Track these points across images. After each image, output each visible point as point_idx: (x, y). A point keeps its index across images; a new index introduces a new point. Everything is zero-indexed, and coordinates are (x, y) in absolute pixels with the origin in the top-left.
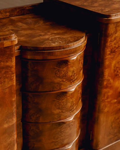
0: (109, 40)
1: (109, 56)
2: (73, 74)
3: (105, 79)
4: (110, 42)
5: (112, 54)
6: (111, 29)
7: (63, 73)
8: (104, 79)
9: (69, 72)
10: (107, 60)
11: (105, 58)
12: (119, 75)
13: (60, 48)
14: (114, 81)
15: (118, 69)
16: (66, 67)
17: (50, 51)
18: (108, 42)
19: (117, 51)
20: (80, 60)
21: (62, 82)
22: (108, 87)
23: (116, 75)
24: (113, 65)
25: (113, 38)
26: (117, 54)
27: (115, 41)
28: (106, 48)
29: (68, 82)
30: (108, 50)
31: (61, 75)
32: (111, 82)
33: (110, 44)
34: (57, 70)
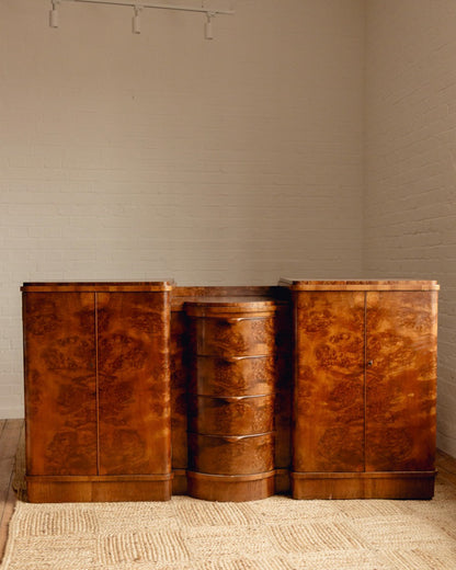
1: (305, 335)
3: (302, 366)
4: (304, 316)
5: (309, 333)
7: (225, 336)
8: (300, 364)
9: (233, 337)
10: (302, 340)
11: (298, 336)
12: (326, 365)
14: (318, 372)
16: (229, 330)
18: (300, 316)
19: (318, 331)
21: (224, 348)
22: (308, 378)
24: (312, 347)
26: (320, 334)
27: (313, 316)
29: (233, 349)
30: (301, 327)
31: (222, 338)
33: (303, 319)
34: (217, 331)
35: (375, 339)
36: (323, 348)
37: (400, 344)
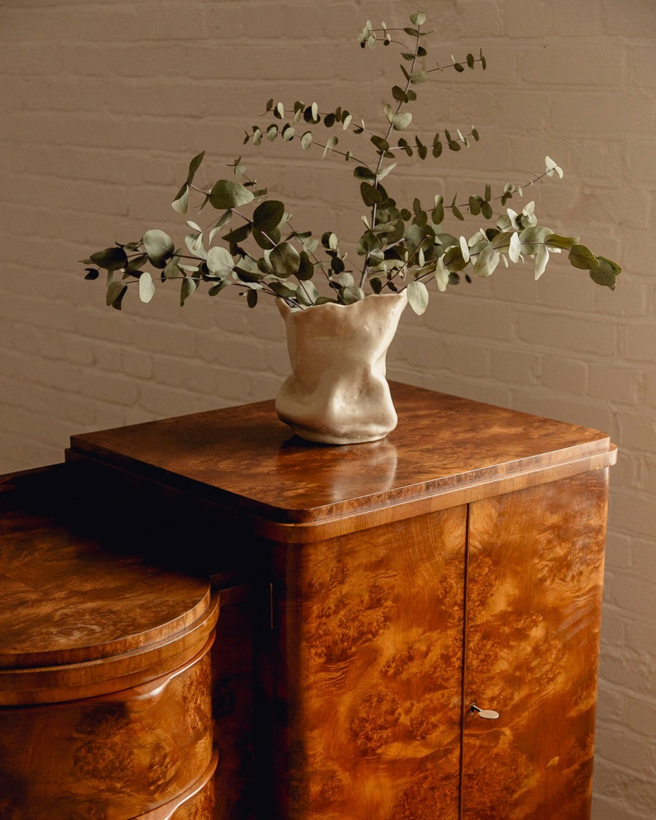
0: (316, 609)
1: (323, 675)
2: (157, 759)
3: (315, 772)
4: (320, 617)
5: (333, 667)
6: (320, 564)
7: (110, 755)
8: (310, 769)
9: (136, 751)
10: (314, 692)
11: (305, 684)
12: (374, 750)
13: (86, 653)
14: (354, 777)
15: (368, 726)
16: (122, 731)
17: (43, 670)
18: (310, 621)
19: (354, 654)
20: (185, 698)
21: (106, 795)
22: (330, 803)
23: (364, 753)
24: (343, 710)
25: (331, 602)
26: (359, 663)
27: (342, 613)
28: (304, 644)
29: (138, 792)
30: (313, 651)
31: (101, 765)
32: (340, 780)
33: (318, 628)
34: (80, 744)
35: (485, 637)
36: (368, 700)
37: (537, 633)
